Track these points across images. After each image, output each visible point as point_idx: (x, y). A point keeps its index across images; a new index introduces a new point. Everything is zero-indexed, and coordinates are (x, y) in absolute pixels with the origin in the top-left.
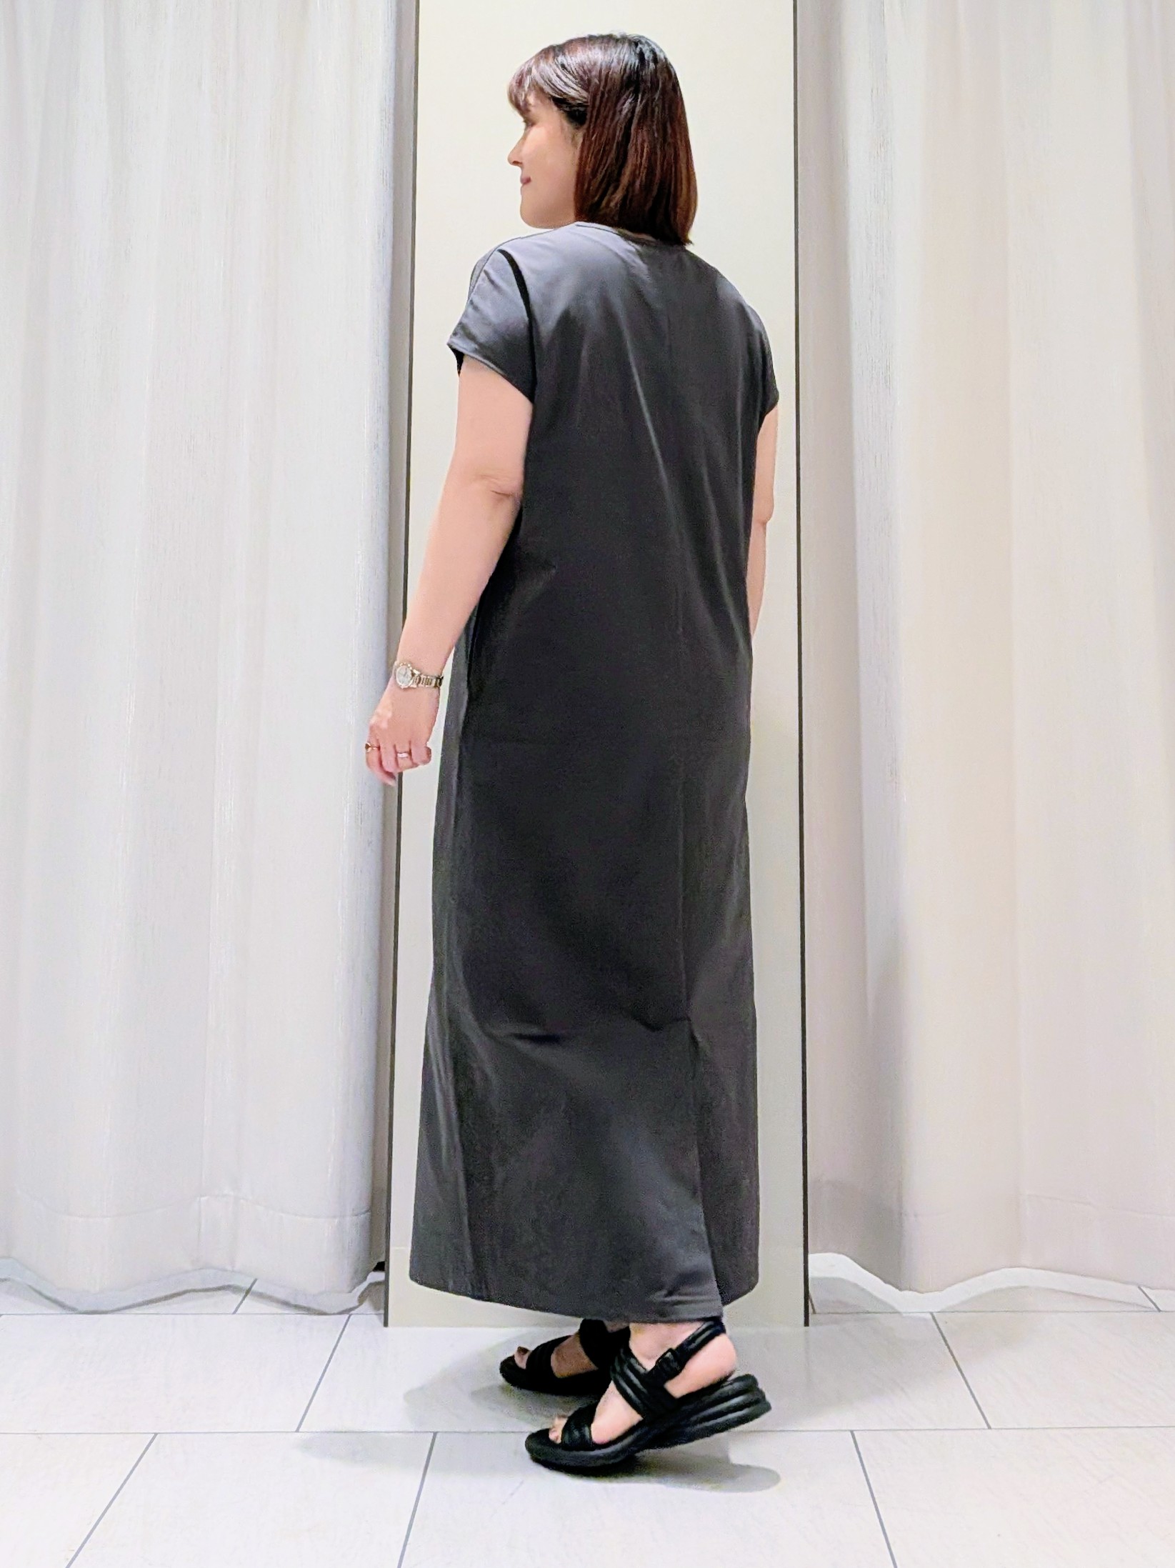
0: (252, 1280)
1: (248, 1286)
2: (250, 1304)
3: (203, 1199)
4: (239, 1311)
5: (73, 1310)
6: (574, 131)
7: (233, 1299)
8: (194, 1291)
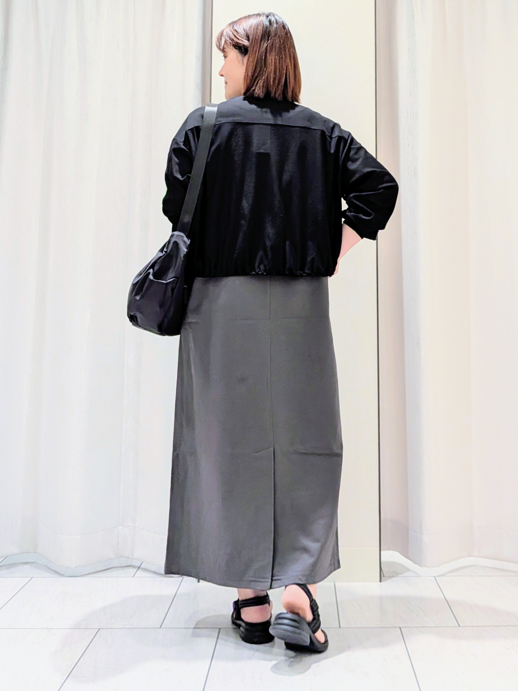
0: (141, 562)
1: (139, 566)
2: (140, 573)
3: (120, 527)
4: (135, 576)
5: (62, 575)
6: (243, 58)
7: (133, 571)
8: (116, 567)
